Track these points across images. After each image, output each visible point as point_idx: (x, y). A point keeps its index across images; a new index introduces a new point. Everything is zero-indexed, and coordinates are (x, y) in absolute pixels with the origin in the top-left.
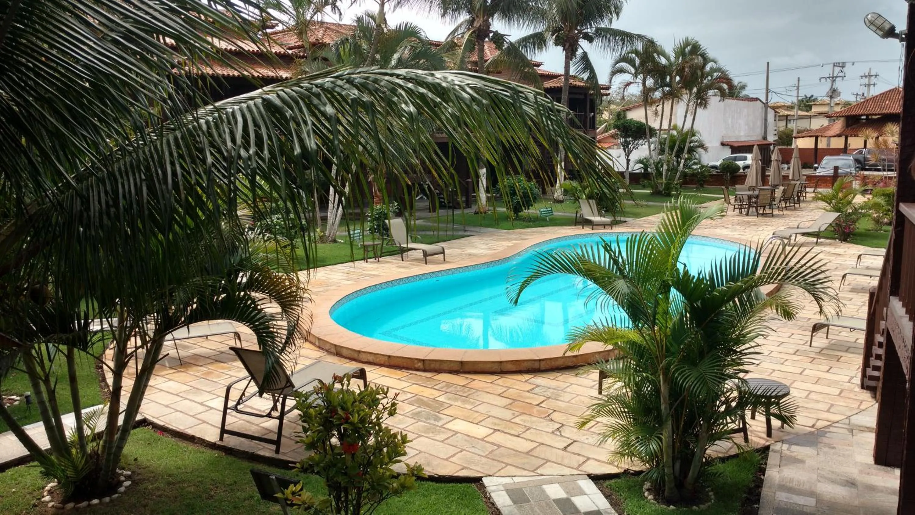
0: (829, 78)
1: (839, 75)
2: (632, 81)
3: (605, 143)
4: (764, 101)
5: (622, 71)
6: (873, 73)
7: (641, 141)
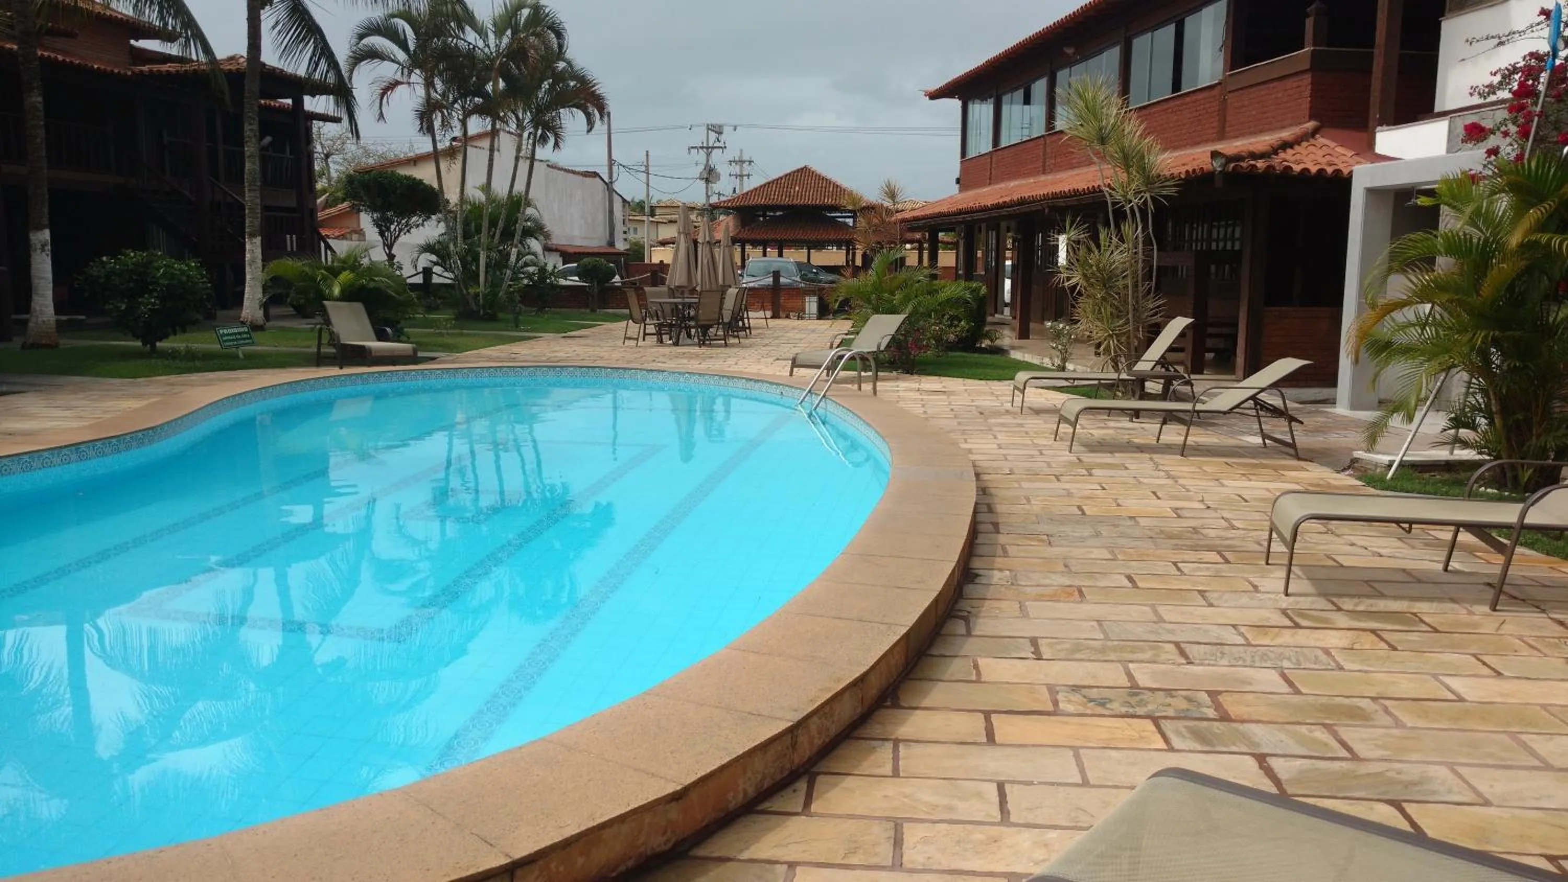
0: (702, 148)
1: (717, 144)
2: (398, 77)
3: (332, 228)
4: (607, 180)
5: (373, 54)
6: (745, 158)
7: (414, 219)
